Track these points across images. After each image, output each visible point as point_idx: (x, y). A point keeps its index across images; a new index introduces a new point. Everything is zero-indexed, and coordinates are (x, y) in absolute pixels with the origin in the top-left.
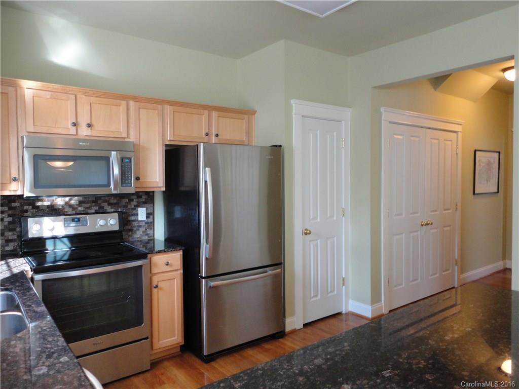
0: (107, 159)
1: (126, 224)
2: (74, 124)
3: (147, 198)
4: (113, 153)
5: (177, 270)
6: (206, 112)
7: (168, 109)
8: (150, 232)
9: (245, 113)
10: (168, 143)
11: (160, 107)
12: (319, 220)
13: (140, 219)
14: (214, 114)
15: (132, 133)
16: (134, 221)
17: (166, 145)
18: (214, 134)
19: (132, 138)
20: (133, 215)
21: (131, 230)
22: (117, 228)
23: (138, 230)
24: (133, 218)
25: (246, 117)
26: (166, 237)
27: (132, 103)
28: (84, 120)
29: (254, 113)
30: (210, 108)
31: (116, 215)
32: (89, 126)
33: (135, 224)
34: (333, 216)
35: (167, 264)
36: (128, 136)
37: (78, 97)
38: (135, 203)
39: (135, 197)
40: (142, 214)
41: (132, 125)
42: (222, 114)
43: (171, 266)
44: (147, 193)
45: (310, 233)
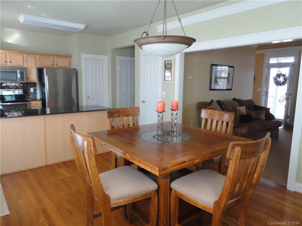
0: (16, 72)
1: (26, 93)
2: (5, 62)
3: (34, 85)
4: (18, 70)
5: (40, 106)
6: (52, 57)
7: (38, 56)
8: (35, 96)
9: (69, 57)
10: (38, 67)
11: (34, 56)
12: (94, 94)
13: (31, 91)
14: (55, 57)
15: (25, 64)
16: (29, 92)
17: (38, 68)
18: (55, 64)
19: (25, 66)
20: (28, 90)
21: (28, 95)
22: (22, 94)
23: (31, 95)
24: (29, 91)
25: (68, 58)
26: (41, 97)
27: (24, 55)
28: (8, 60)
29: (72, 57)
30: (53, 55)
31: (22, 90)
32: (10, 62)
33: (30, 93)
34: (100, 93)
35: (36, 104)
36: (24, 65)
37: (6, 54)
38: (29, 86)
39: (29, 84)
40: (32, 90)
41: (25, 62)
42: (58, 57)
43: (37, 105)
44: (34, 83)
45: (89, 98)
